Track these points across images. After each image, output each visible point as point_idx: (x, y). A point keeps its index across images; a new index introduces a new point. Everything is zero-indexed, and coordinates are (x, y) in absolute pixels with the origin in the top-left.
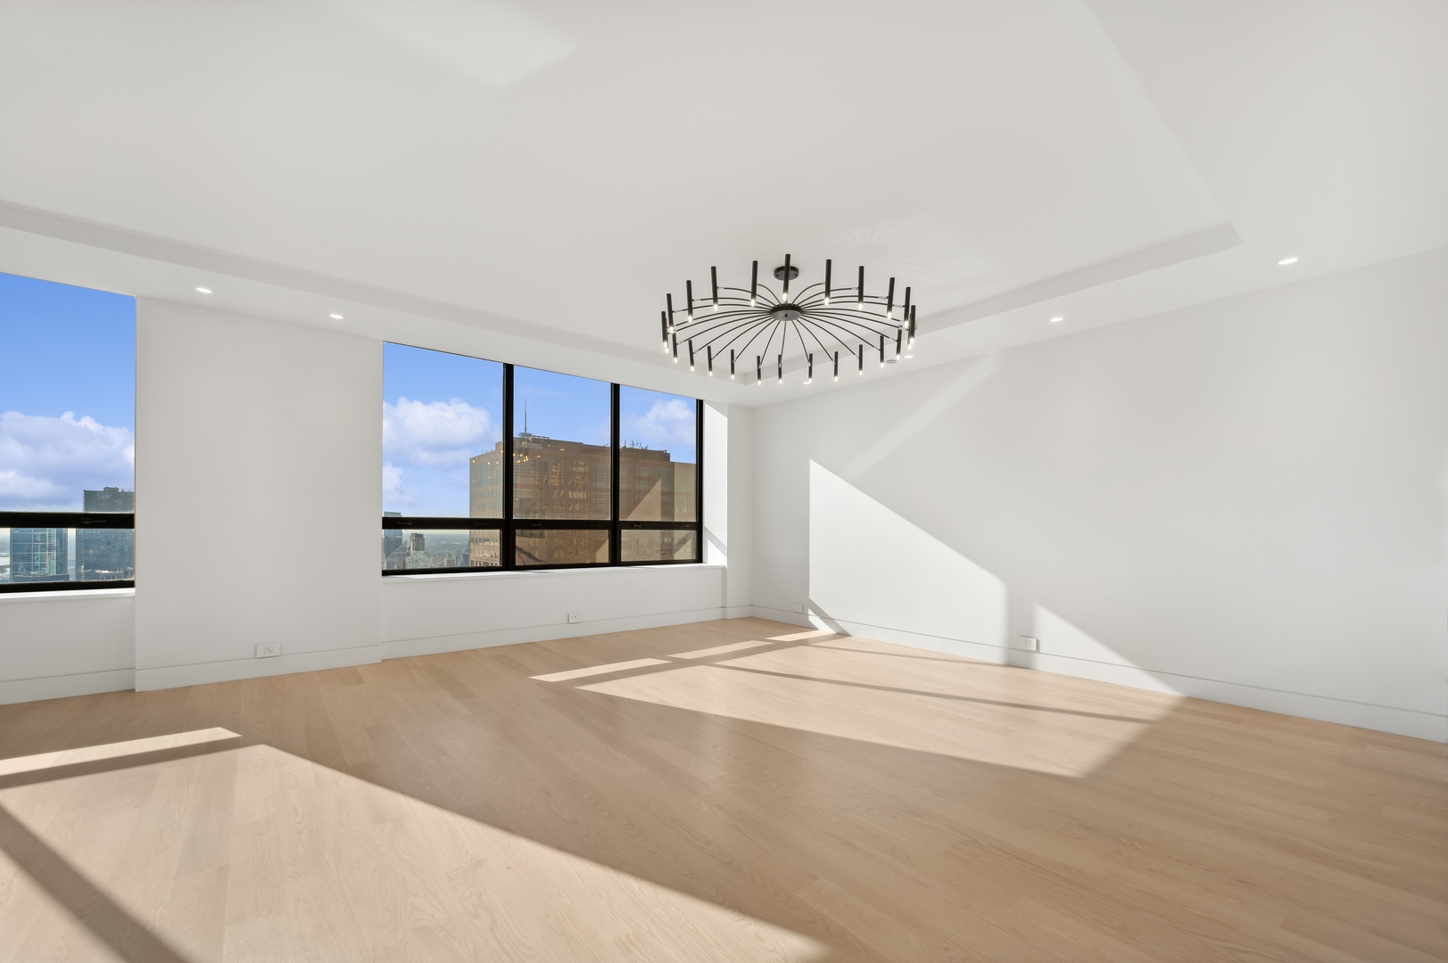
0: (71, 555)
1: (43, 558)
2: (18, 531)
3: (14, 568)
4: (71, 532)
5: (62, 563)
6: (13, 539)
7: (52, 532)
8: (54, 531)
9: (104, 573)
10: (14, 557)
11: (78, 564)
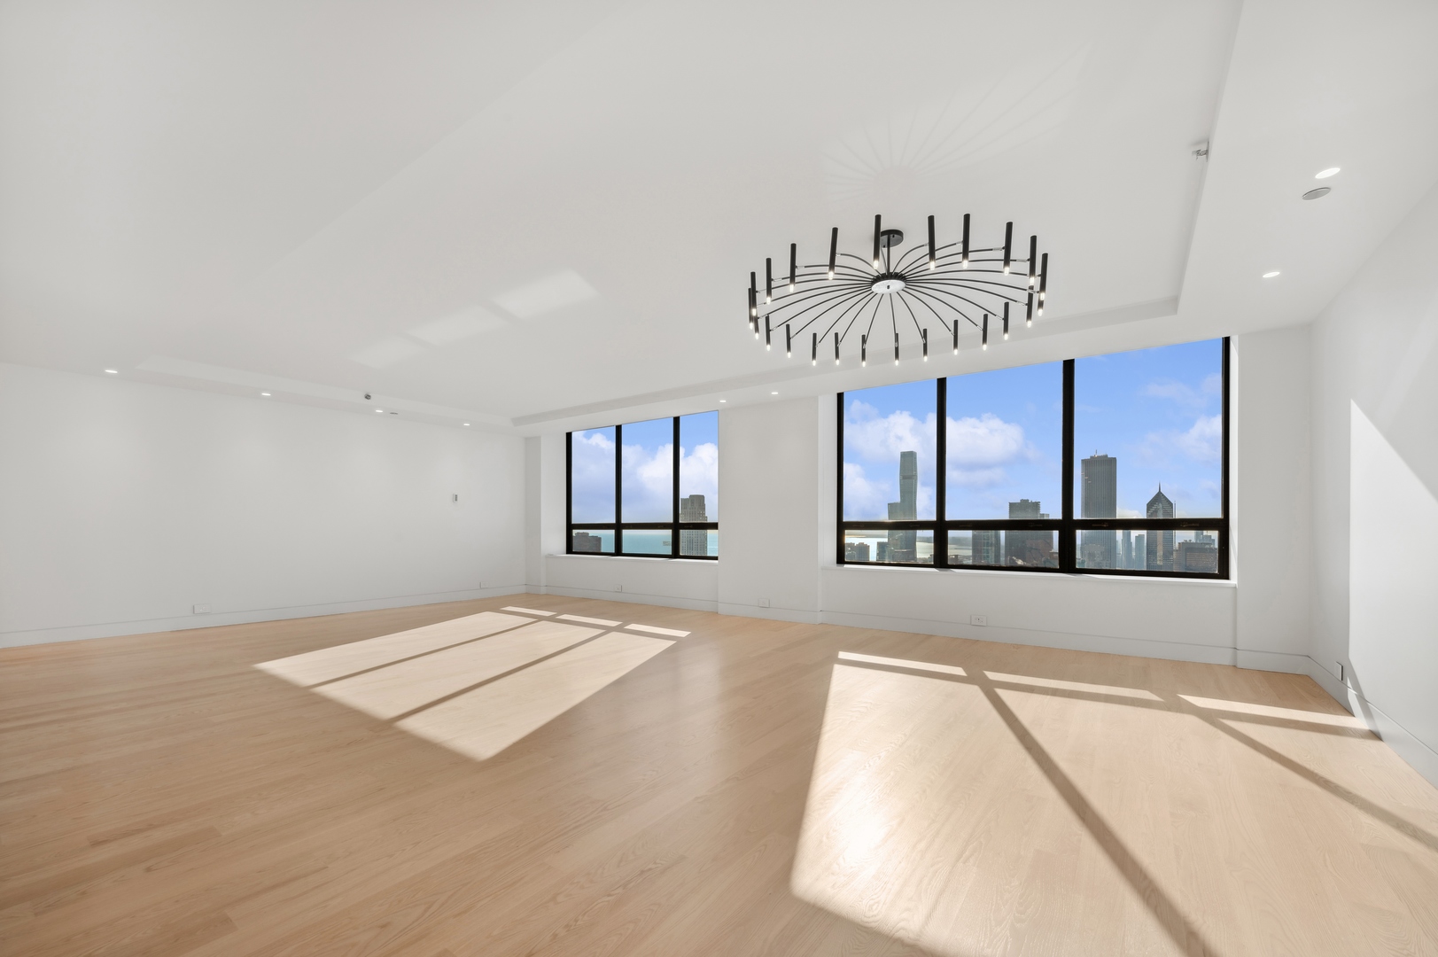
0: (1003, 551)
1: (987, 550)
2: (976, 532)
3: (974, 557)
4: (1002, 533)
5: (997, 556)
6: (974, 536)
7: (992, 533)
8: (994, 531)
9: (1020, 562)
10: (974, 550)
11: (1006, 557)
